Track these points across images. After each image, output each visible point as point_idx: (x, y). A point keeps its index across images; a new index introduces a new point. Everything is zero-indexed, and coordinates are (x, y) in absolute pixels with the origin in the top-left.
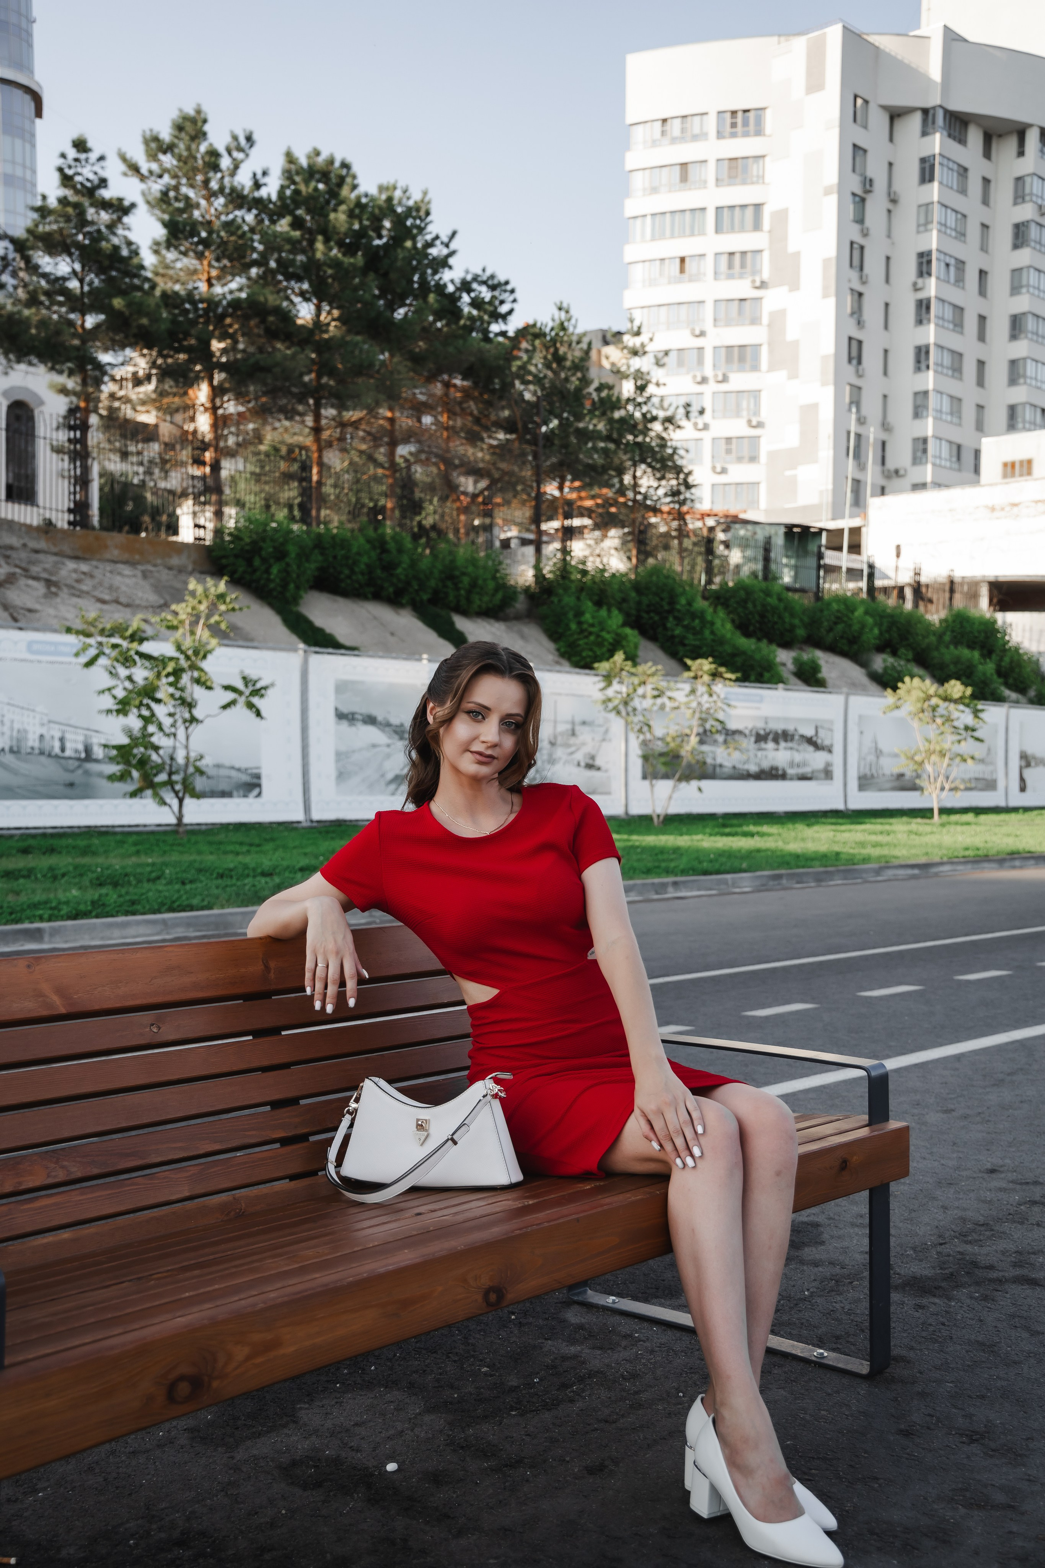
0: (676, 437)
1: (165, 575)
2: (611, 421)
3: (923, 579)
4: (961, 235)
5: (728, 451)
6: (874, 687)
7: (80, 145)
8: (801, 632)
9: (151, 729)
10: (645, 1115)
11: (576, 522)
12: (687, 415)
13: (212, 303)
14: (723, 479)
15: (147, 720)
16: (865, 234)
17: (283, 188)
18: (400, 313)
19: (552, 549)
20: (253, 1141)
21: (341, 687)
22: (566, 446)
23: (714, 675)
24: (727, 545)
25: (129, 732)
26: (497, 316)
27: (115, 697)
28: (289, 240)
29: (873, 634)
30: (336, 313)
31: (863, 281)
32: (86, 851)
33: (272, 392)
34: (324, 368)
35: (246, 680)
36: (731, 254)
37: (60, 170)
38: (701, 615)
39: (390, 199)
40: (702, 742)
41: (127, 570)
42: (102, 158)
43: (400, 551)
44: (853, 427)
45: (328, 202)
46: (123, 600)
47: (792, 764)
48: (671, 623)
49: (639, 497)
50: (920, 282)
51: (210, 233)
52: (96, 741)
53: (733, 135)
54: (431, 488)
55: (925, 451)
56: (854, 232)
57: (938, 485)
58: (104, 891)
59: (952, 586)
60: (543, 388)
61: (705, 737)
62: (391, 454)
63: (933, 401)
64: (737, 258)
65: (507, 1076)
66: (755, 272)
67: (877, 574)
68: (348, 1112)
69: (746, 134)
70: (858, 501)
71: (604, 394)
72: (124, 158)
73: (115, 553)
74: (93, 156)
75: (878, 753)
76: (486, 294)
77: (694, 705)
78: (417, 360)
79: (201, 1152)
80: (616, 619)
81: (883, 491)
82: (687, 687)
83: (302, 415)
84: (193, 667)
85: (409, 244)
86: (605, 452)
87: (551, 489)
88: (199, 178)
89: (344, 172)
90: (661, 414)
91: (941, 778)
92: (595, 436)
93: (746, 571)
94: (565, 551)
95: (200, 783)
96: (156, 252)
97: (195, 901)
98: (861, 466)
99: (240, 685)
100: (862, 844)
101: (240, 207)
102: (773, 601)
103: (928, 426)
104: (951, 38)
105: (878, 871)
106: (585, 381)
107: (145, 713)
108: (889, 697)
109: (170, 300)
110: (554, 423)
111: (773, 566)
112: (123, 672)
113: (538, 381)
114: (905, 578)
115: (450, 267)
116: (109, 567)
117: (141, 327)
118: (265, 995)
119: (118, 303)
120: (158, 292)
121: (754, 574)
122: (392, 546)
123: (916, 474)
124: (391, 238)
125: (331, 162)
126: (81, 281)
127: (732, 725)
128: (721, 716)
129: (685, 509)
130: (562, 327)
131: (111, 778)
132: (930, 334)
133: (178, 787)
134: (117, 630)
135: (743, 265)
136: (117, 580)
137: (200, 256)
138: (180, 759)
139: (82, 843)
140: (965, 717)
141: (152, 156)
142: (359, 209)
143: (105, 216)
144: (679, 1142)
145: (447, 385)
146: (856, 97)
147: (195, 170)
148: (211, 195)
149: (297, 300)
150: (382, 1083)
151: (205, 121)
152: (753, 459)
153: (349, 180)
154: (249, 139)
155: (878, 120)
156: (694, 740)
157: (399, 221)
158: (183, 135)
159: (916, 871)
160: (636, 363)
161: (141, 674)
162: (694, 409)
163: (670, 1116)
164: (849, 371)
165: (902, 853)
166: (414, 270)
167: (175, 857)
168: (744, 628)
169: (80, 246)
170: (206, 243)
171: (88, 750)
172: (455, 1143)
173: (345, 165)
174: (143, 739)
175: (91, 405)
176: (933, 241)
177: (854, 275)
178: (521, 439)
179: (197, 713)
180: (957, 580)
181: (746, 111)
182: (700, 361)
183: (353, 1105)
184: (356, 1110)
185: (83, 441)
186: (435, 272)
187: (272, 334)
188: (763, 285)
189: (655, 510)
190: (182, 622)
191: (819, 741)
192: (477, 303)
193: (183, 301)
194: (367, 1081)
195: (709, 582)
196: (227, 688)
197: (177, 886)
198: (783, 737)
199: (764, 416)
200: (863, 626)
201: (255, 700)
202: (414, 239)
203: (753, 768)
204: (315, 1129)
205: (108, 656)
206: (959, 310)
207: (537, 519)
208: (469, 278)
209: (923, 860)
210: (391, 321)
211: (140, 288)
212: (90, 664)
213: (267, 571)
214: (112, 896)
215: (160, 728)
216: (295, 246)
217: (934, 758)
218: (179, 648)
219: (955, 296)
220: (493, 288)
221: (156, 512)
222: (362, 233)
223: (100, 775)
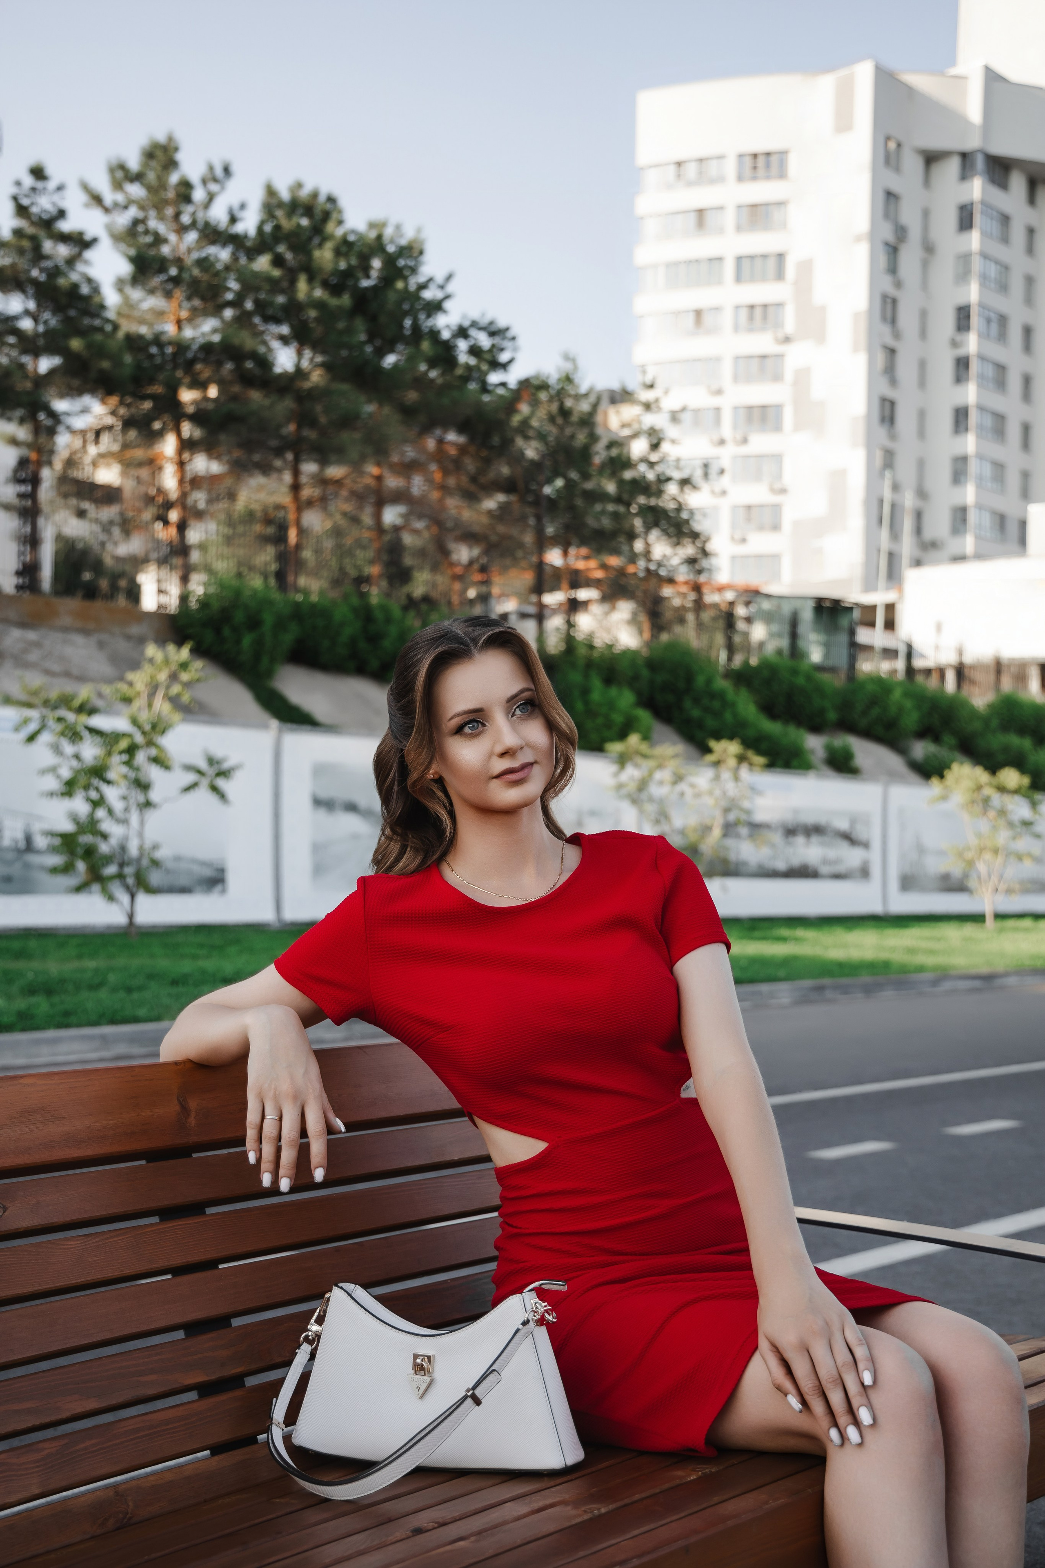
0: (694, 500)
1: (122, 646)
2: (621, 483)
3: (968, 659)
4: (1003, 287)
5: (749, 519)
6: (913, 777)
7: (38, 173)
8: (832, 716)
9: (101, 813)
10: (776, 1350)
11: (583, 594)
12: (706, 475)
13: (181, 347)
14: (742, 550)
15: (97, 804)
16: (898, 285)
17: (262, 223)
18: (390, 360)
19: (555, 623)
20: (151, 1392)
21: (320, 771)
22: (572, 508)
23: (741, 759)
24: (749, 620)
25: (75, 819)
26: (496, 365)
27: (58, 777)
28: (269, 280)
29: (911, 719)
30: (319, 359)
31: (897, 335)
32: (21, 954)
33: (248, 446)
34: (305, 419)
35: (211, 761)
36: (752, 307)
37: (15, 198)
38: (720, 696)
39: (379, 237)
40: (725, 835)
41: (79, 639)
42: (60, 188)
43: (388, 620)
44: (887, 494)
45: (310, 239)
46: (75, 671)
47: (825, 861)
48: (688, 703)
49: (652, 567)
50: (959, 338)
51: (181, 269)
52: (37, 827)
53: (754, 178)
54: (422, 553)
55: (964, 520)
56: (886, 284)
57: (979, 556)
58: (33, 1000)
59: (998, 667)
60: (546, 444)
61: (729, 829)
62: (378, 516)
63: (973, 467)
64: (758, 312)
65: (558, 1286)
66: (778, 324)
67: (914, 654)
68: (306, 1339)
69: (768, 178)
70: (893, 575)
71: (614, 452)
72: (85, 187)
73: (66, 620)
74: (52, 185)
75: (921, 849)
76: (484, 341)
77: (718, 792)
78: (408, 412)
79: (65, 1415)
80: (626, 699)
81: (918, 563)
82: (709, 773)
83: (279, 471)
84: (150, 743)
85: (400, 285)
86: (616, 516)
87: (554, 557)
88: (170, 211)
89: (328, 206)
90: (677, 475)
91: (994, 879)
92: (603, 497)
93: (770, 648)
94: (570, 625)
95: (155, 878)
96: (120, 290)
97: (142, 1012)
98: (895, 535)
99: (203, 765)
100: (911, 951)
101: (213, 242)
102: (801, 681)
103: (969, 494)
104: (992, 78)
105: (936, 982)
106: (593, 438)
107: (94, 795)
108: (935, 787)
109: (134, 342)
110: (559, 483)
111: (801, 643)
112: (69, 749)
113: (542, 437)
114: (947, 657)
115: (445, 312)
116: (58, 636)
117: (102, 372)
118: (183, 1152)
119: (76, 344)
120: (121, 334)
121: (779, 652)
122: (379, 615)
123: (953, 546)
124: (379, 278)
125: (315, 195)
126: (36, 319)
127: (759, 817)
128: (746, 804)
129: (702, 579)
130: (568, 379)
131: (54, 870)
132: (970, 393)
133: (130, 881)
134: (65, 701)
135: (765, 317)
136: (69, 651)
137: (168, 295)
138: (133, 850)
139: (16, 945)
140: (1020, 809)
141: (117, 186)
142: (345, 247)
143: (63, 251)
144: (836, 1399)
145: (441, 442)
146: (888, 138)
147: (166, 202)
148: (182, 230)
149: (275, 344)
150: (360, 1292)
151: (176, 149)
152: (776, 527)
153: (334, 216)
154: (227, 171)
155: (913, 164)
156: (717, 832)
157: (390, 261)
158: (153, 163)
159: (977, 983)
160: (649, 420)
161: (90, 751)
162: (713, 471)
163: (820, 1353)
164: (881, 432)
165: (960, 962)
166: (406, 314)
167: (121, 961)
168: (769, 710)
169: (35, 282)
170: (176, 281)
171: (29, 839)
172: (478, 1402)
173: (331, 200)
174: (91, 826)
175: (44, 458)
176: (973, 293)
177: (886, 330)
178: (522, 500)
179: (154, 795)
180: (1005, 661)
181: (768, 154)
182: (718, 421)
183: (314, 1327)
184: (318, 1336)
185: (33, 495)
186: (429, 316)
187: (247, 380)
188: (787, 340)
189: (671, 581)
190: (138, 694)
191: (854, 836)
192: (475, 351)
193: (149, 344)
194: (336, 1290)
195: (730, 659)
196: (189, 768)
197: (122, 994)
198: (815, 830)
199: (788, 479)
200: (901, 709)
201: (221, 783)
202: (405, 278)
203: (781, 866)
204: (254, 1367)
205: (52, 731)
206: (1001, 369)
207: (539, 588)
208: (466, 324)
209: (985, 970)
210: (380, 370)
211: (100, 330)
212: (31, 738)
213: (238, 642)
214: (42, 1005)
215: (110, 812)
216: (274, 285)
217: (988, 856)
218: (135, 722)
219: (998, 353)
220: (492, 334)
221: (115, 578)
222: (348, 274)
223: (42, 868)
